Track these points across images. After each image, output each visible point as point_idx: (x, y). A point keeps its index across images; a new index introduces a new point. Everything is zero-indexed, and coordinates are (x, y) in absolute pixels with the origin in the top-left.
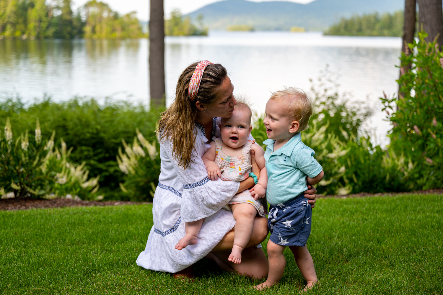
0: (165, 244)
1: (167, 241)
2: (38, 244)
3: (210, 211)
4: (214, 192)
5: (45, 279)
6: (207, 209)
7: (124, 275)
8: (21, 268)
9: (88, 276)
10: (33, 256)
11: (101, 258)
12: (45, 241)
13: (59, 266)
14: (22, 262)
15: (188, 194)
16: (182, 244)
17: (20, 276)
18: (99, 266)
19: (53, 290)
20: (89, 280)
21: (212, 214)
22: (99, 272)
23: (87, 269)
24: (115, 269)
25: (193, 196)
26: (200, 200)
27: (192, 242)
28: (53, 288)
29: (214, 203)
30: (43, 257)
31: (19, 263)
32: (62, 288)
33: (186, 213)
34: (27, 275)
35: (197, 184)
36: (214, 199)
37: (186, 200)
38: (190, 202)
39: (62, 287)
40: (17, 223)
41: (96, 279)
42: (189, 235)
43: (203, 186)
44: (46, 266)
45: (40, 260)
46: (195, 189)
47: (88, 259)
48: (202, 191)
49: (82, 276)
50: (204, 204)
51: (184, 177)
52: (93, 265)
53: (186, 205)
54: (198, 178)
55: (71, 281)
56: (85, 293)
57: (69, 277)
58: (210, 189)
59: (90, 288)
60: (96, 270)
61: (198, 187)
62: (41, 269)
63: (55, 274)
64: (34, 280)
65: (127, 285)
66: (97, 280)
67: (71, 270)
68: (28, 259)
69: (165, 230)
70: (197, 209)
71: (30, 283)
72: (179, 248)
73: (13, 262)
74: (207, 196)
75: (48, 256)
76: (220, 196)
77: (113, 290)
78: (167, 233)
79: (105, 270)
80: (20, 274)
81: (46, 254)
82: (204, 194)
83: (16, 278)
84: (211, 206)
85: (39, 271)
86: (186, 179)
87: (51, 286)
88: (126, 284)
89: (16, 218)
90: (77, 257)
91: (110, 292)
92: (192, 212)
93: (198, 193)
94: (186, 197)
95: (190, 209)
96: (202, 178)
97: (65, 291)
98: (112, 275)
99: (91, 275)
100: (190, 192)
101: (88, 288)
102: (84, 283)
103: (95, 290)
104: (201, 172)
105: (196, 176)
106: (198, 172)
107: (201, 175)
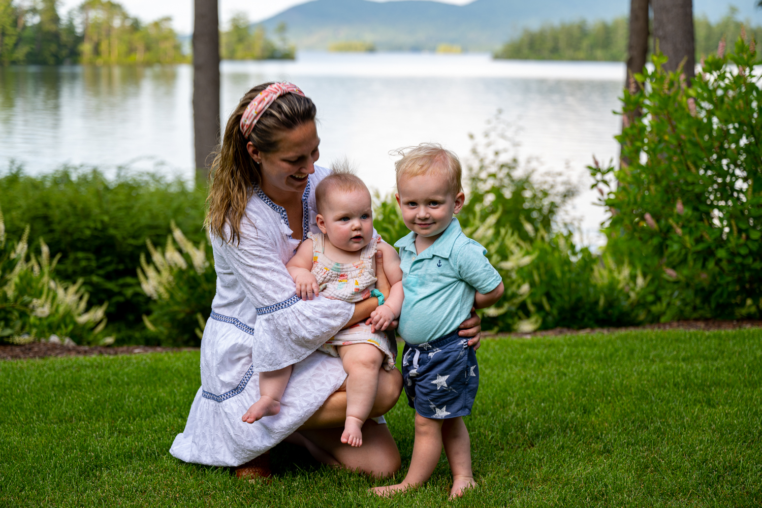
0: (223, 414)
1: (226, 410)
3: (303, 350)
4: (308, 318)
5: (12, 481)
6: (297, 347)
7: (151, 473)
9: (88, 476)
11: (110, 445)
12: (12, 417)
13: (37, 460)
15: (264, 323)
18: (106, 458)
19: (26, 500)
20: (89, 483)
21: (305, 356)
22: (107, 468)
23: (86, 464)
24: (136, 463)
25: (272, 327)
26: (285, 333)
27: (271, 411)
28: (28, 497)
29: (309, 336)
30: (9, 443)
32: (42, 498)
33: (262, 357)
35: (279, 306)
36: (308, 331)
37: (261, 333)
38: (267, 337)
39: (42, 495)
41: (101, 480)
42: (267, 399)
43: (288, 310)
44: (15, 459)
45: (3, 450)
46: (276, 314)
47: (88, 446)
48: (287, 318)
49: (77, 475)
50: (292, 340)
51: (257, 295)
52: (97, 457)
53: (261, 342)
54: (280, 296)
55: (58, 485)
56: (82, 506)
57: (55, 478)
58: (301, 314)
59: (91, 496)
60: (101, 466)
61: (281, 311)
63: (30, 473)
65: (155, 491)
66: (103, 483)
67: (58, 465)
69: (223, 392)
70: (281, 349)
72: (249, 420)
74: (296, 327)
75: (19, 442)
76: (318, 325)
77: (131, 499)
78: (227, 396)
79: (118, 465)
81: (15, 438)
82: (292, 323)
84: (303, 342)
86: (260, 298)
87: (23, 493)
88: (154, 489)
90: (68, 444)
91: (126, 503)
92: (272, 354)
93: (281, 321)
94: (261, 329)
95: (268, 349)
96: (287, 295)
97: (48, 502)
98: (130, 473)
99: (93, 474)
100: (267, 320)
101: (88, 496)
102: (81, 487)
103: (100, 500)
104: (284, 285)
105: (275, 292)
106: (278, 286)
107: (284, 290)
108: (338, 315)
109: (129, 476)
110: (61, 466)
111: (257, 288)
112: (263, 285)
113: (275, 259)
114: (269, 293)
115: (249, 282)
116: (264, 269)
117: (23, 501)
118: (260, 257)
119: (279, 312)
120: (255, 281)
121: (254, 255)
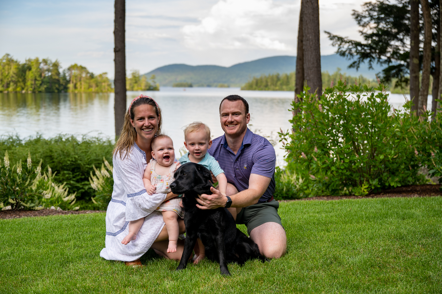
1: (118, 239)
2: (27, 244)
3: (146, 213)
4: (147, 200)
5: (30, 269)
6: (143, 211)
7: (91, 264)
8: (12, 261)
9: (64, 266)
10: (22, 252)
11: (74, 253)
12: (32, 241)
13: (42, 259)
14: (14, 257)
15: (130, 201)
16: (127, 240)
17: (11, 267)
18: (72, 258)
19: (36, 277)
20: (64, 269)
21: (147, 215)
22: (72, 262)
23: (63, 261)
24: (84, 260)
25: (133, 203)
26: (138, 205)
27: (133, 238)
28: (37, 276)
29: (148, 208)
30: (30, 252)
31: (12, 258)
32: (43, 276)
33: (129, 215)
34: (17, 266)
35: (136, 194)
36: (147, 206)
37: (129, 205)
38: (132, 207)
39: (43, 275)
40: (12, 228)
41: (69, 268)
42: (131, 233)
43: (140, 196)
44: (32, 259)
45: (27, 255)
46: (135, 197)
47: (64, 253)
48: (139, 199)
49: (59, 266)
50: (141, 209)
51: (128, 188)
52: (68, 258)
53: (129, 209)
54: (137, 190)
55: (50, 270)
56: (60, 279)
57: (49, 267)
58: (144, 198)
59: (65, 274)
60: (69, 262)
61: (137, 196)
62: (28, 262)
63: (39, 265)
64: (22, 271)
65: (92, 272)
66: (70, 269)
67: (51, 262)
68: (19, 254)
69: (116, 231)
70: (137, 211)
71: (19, 272)
72: (125, 243)
73: (7, 257)
74: (142, 203)
75: (34, 252)
76: (151, 204)
77: (82, 275)
79: (77, 261)
80: (12, 266)
81: (33, 250)
82: (141, 202)
83: (9, 269)
84: (145, 210)
85: (27, 263)
86: (129, 190)
87: (35, 274)
88: (92, 271)
89: (11, 225)
90: (56, 252)
91: (79, 277)
92: (133, 213)
93: (136, 200)
94: (129, 203)
95: (132, 211)
96: (140, 190)
97: (46, 278)
98: (82, 264)
99: (66, 265)
100: (131, 200)
101: (63, 274)
102: (60, 271)
103: (68, 276)
104: (139, 186)
105: (136, 188)
106: (137, 186)
107: (139, 188)
108: (160, 199)
109: (81, 266)
110: (52, 262)
111: (128, 186)
112: (131, 184)
113: (137, 175)
114: (133, 188)
115: (126, 183)
116: (132, 178)
117: (35, 277)
118: (131, 173)
119: (136, 197)
120: (128, 183)
121: (128, 172)
